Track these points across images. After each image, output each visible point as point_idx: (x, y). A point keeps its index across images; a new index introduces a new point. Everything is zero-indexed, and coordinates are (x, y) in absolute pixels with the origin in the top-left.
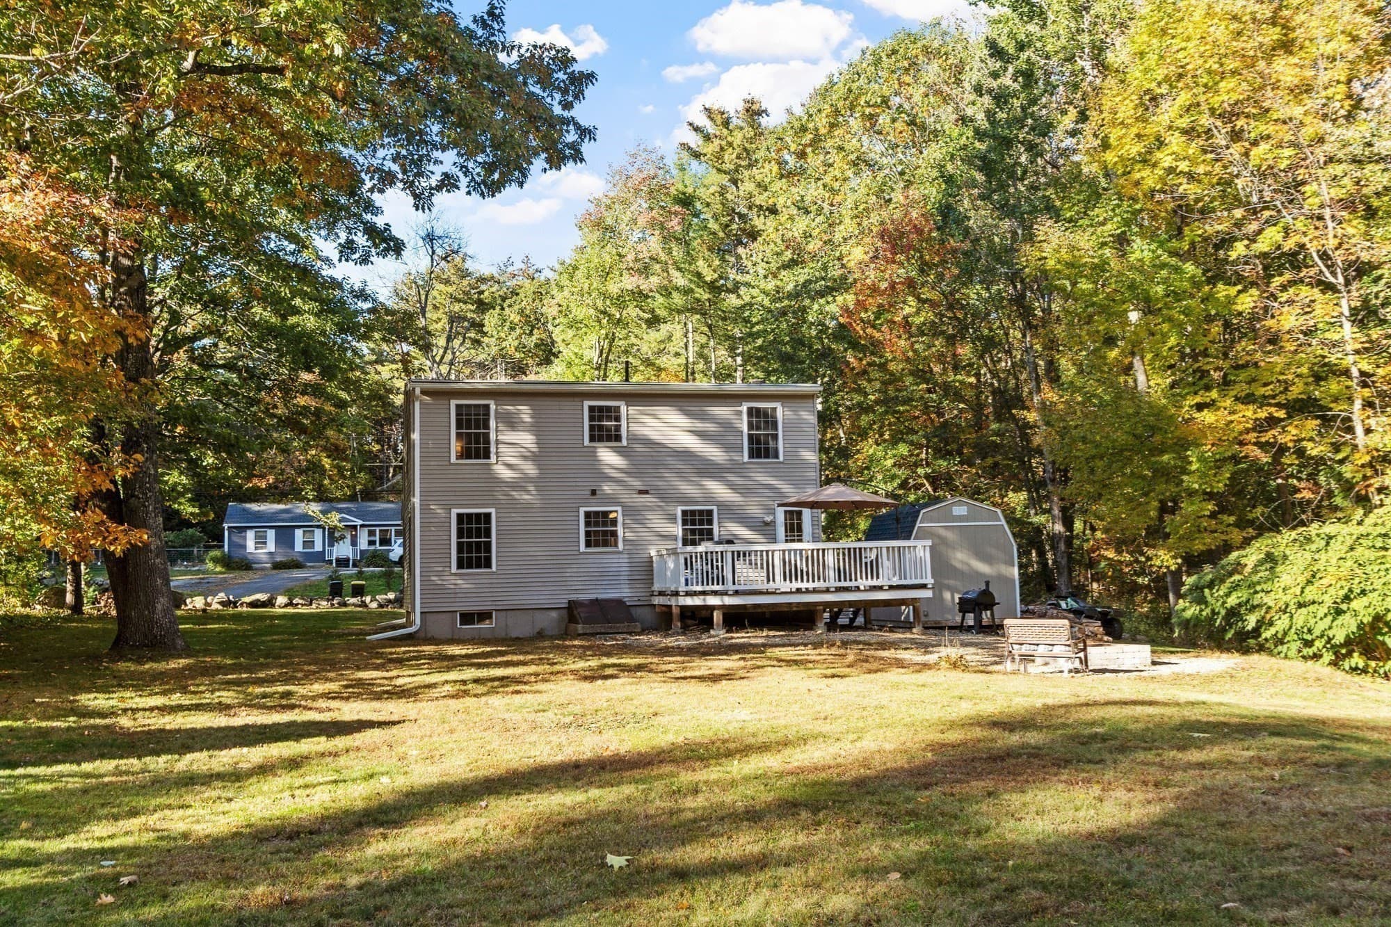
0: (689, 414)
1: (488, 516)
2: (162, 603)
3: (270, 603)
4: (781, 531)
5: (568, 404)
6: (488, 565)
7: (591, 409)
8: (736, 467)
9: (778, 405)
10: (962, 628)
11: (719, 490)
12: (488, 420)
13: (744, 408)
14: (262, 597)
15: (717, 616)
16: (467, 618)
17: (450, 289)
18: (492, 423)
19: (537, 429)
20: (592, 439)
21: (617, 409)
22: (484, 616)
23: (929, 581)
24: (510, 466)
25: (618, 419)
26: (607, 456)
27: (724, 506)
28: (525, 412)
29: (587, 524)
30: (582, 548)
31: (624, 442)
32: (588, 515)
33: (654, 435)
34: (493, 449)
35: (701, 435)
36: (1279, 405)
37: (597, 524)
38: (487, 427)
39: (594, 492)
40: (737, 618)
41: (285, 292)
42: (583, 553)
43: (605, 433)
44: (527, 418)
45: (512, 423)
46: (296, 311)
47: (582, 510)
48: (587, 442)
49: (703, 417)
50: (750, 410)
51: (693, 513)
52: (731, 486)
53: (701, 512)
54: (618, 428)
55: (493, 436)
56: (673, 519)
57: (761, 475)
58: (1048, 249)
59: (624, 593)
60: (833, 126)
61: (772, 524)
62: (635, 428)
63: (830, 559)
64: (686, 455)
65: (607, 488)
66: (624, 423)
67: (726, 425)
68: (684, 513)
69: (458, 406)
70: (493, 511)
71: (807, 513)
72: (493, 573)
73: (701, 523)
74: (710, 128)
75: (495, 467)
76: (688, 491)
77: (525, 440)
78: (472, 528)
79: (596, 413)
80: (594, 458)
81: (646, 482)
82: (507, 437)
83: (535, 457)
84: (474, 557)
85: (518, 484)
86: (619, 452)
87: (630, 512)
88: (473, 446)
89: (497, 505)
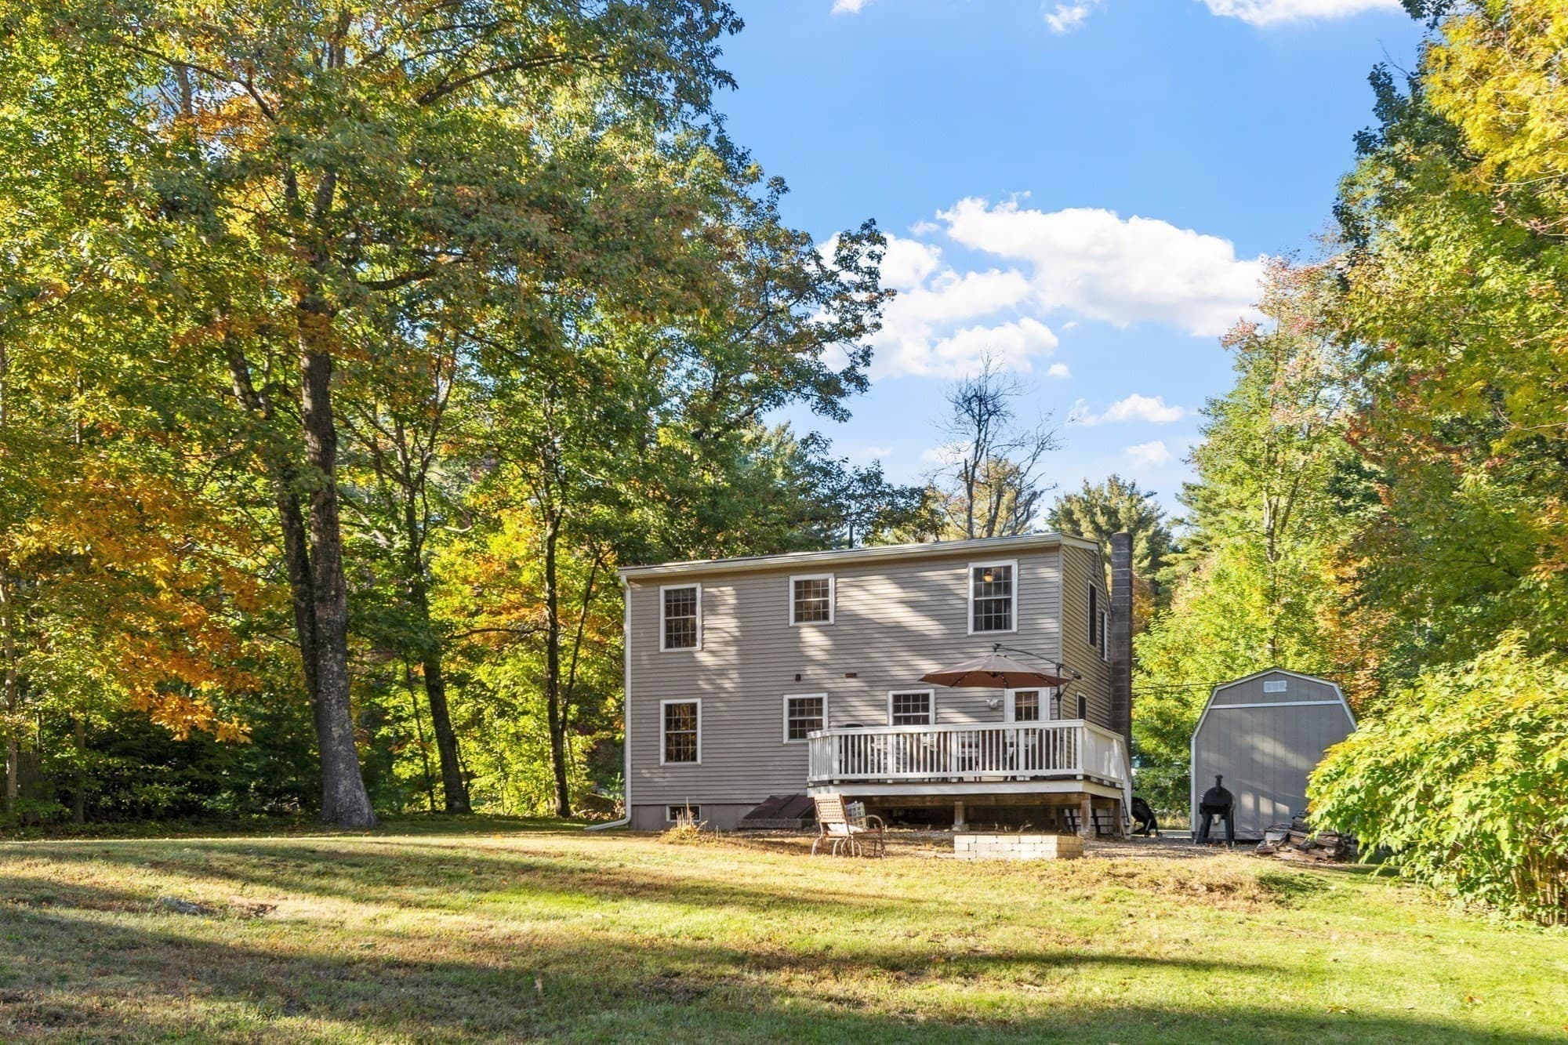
0: (902, 584)
1: (693, 707)
4: (1011, 718)
5: (772, 581)
6: (694, 759)
7: (798, 584)
8: (958, 642)
9: (1013, 563)
12: (694, 605)
13: (969, 571)
16: (676, 812)
18: (698, 609)
19: (740, 611)
20: (799, 618)
21: (825, 583)
24: (712, 653)
25: (825, 593)
26: (813, 637)
28: (727, 594)
29: (792, 713)
30: (786, 739)
31: (832, 620)
32: (792, 702)
33: (861, 610)
34: (699, 636)
35: (914, 605)
37: (802, 713)
38: (694, 613)
39: (798, 678)
42: (787, 745)
43: (813, 611)
44: (732, 601)
45: (712, 606)
47: (786, 698)
48: (792, 623)
49: (920, 585)
50: (978, 572)
51: (907, 697)
53: (916, 697)
54: (826, 604)
55: (699, 622)
56: (881, 706)
61: (999, 708)
62: (843, 603)
64: (897, 631)
65: (810, 671)
66: (831, 599)
67: (943, 591)
68: (897, 698)
69: (667, 592)
70: (698, 701)
71: (1045, 695)
72: (698, 766)
73: (916, 709)
75: (697, 655)
76: (900, 673)
77: (727, 624)
78: (679, 719)
79: (802, 589)
80: (797, 638)
81: (854, 663)
82: (712, 621)
83: (736, 641)
84: (681, 749)
85: (721, 672)
86: (824, 631)
87: (836, 697)
88: (681, 634)
89: (701, 693)
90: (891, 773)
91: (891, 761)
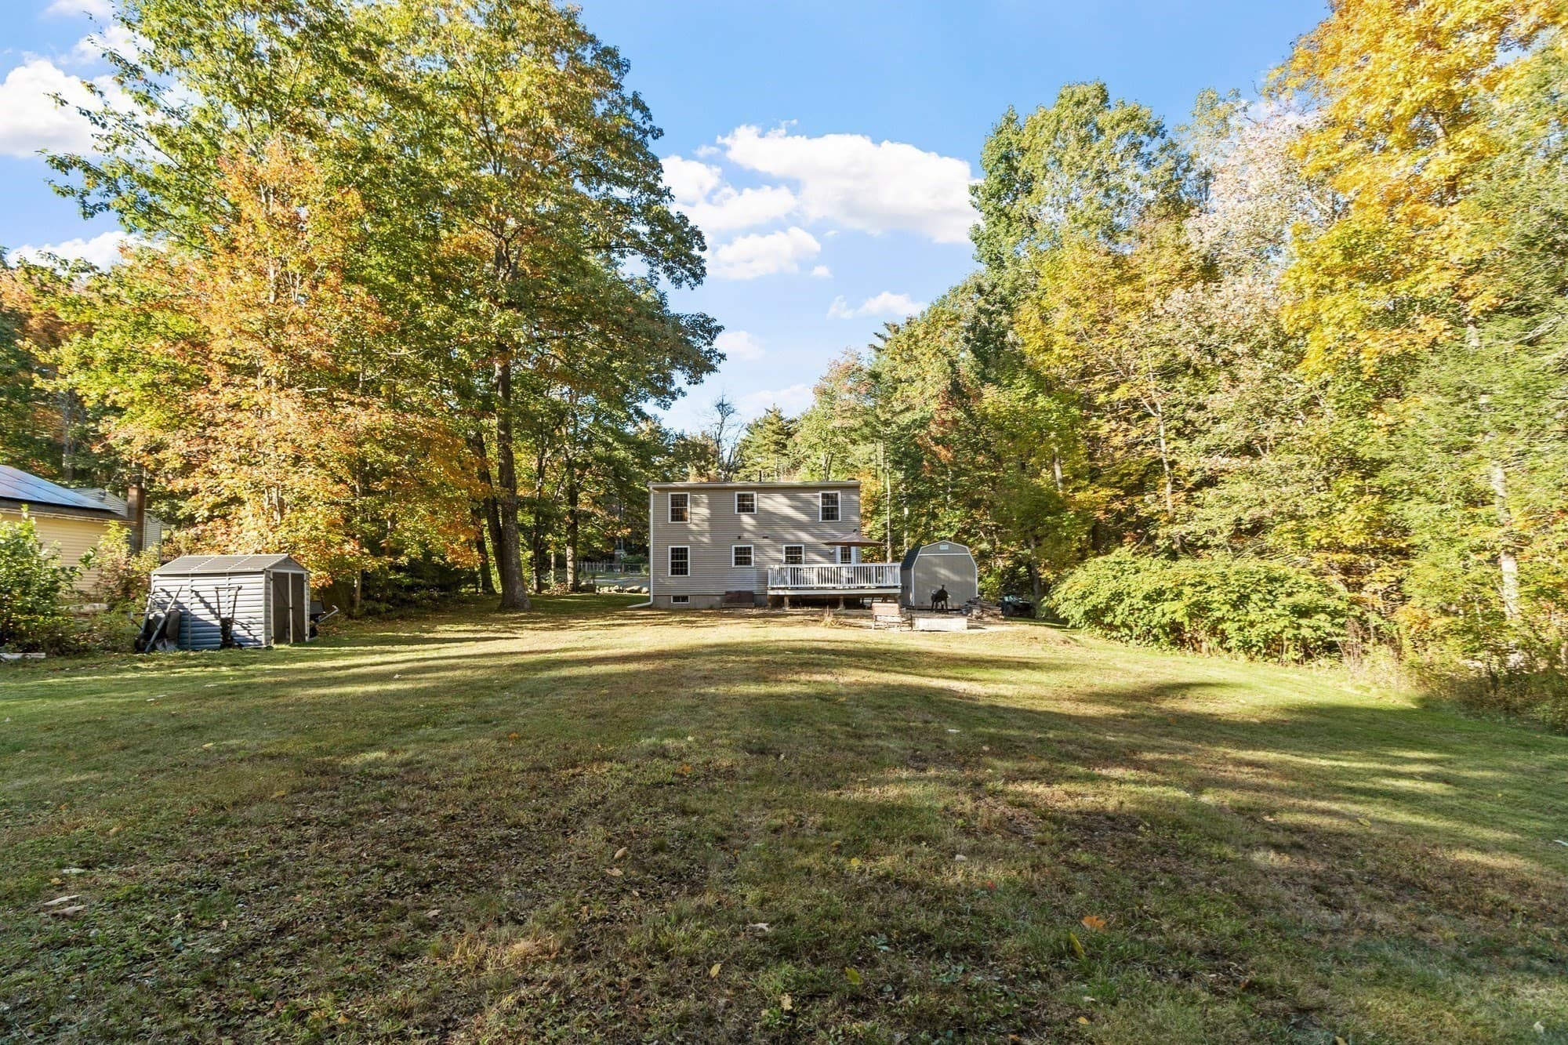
0: (790, 498)
1: (686, 549)
2: (518, 588)
3: (639, 591)
4: (839, 557)
5: (727, 493)
6: (687, 573)
7: (739, 495)
8: (815, 524)
9: (839, 492)
10: (931, 610)
11: (805, 537)
12: (686, 502)
13: (820, 494)
14: (636, 588)
15: (787, 600)
16: (676, 599)
17: (774, 427)
18: (688, 504)
19: (710, 506)
20: (739, 511)
21: (752, 495)
22: (685, 598)
23: (899, 584)
24: (696, 524)
25: (753, 500)
26: (747, 520)
27: (808, 545)
28: (704, 498)
29: (736, 553)
30: (733, 565)
31: (756, 512)
32: (736, 548)
33: (771, 509)
34: (689, 516)
35: (796, 508)
36: (1121, 488)
37: (741, 553)
38: (686, 506)
39: (739, 537)
40: (797, 602)
41: (610, 440)
42: (734, 568)
43: (746, 506)
44: (707, 501)
45: (696, 503)
46: (616, 449)
47: (733, 546)
48: (736, 512)
49: (799, 499)
50: (824, 496)
51: (791, 548)
52: (812, 535)
53: (796, 547)
54: (753, 505)
55: (689, 510)
56: (780, 551)
57: (829, 530)
58: (986, 402)
59: (754, 588)
60: (927, 333)
61: (834, 554)
62: (761, 505)
63: (844, 573)
64: (787, 519)
65: (746, 535)
66: (755, 502)
67: (808, 502)
68: (786, 548)
69: (672, 495)
70: (689, 546)
71: (853, 549)
72: (689, 577)
73: (795, 553)
74: (889, 335)
75: (688, 525)
76: (789, 537)
77: (704, 511)
78: (679, 555)
79: (741, 498)
80: (739, 520)
81: (767, 532)
82: (696, 510)
83: (708, 520)
84: (679, 568)
85: (701, 533)
86: (753, 517)
87: (758, 547)
88: (679, 515)
89: (690, 543)
90: (816, 585)
91: (816, 579)
